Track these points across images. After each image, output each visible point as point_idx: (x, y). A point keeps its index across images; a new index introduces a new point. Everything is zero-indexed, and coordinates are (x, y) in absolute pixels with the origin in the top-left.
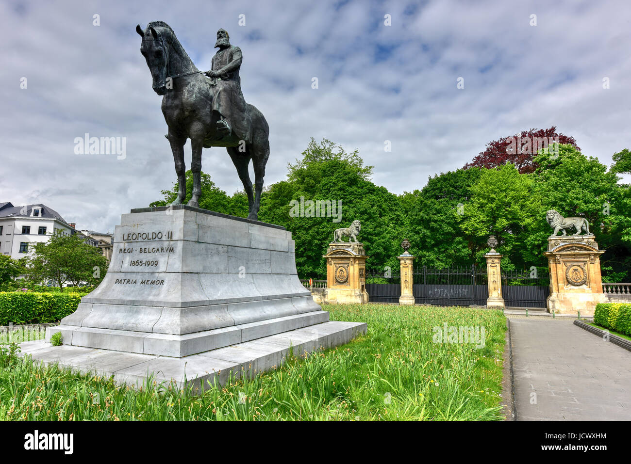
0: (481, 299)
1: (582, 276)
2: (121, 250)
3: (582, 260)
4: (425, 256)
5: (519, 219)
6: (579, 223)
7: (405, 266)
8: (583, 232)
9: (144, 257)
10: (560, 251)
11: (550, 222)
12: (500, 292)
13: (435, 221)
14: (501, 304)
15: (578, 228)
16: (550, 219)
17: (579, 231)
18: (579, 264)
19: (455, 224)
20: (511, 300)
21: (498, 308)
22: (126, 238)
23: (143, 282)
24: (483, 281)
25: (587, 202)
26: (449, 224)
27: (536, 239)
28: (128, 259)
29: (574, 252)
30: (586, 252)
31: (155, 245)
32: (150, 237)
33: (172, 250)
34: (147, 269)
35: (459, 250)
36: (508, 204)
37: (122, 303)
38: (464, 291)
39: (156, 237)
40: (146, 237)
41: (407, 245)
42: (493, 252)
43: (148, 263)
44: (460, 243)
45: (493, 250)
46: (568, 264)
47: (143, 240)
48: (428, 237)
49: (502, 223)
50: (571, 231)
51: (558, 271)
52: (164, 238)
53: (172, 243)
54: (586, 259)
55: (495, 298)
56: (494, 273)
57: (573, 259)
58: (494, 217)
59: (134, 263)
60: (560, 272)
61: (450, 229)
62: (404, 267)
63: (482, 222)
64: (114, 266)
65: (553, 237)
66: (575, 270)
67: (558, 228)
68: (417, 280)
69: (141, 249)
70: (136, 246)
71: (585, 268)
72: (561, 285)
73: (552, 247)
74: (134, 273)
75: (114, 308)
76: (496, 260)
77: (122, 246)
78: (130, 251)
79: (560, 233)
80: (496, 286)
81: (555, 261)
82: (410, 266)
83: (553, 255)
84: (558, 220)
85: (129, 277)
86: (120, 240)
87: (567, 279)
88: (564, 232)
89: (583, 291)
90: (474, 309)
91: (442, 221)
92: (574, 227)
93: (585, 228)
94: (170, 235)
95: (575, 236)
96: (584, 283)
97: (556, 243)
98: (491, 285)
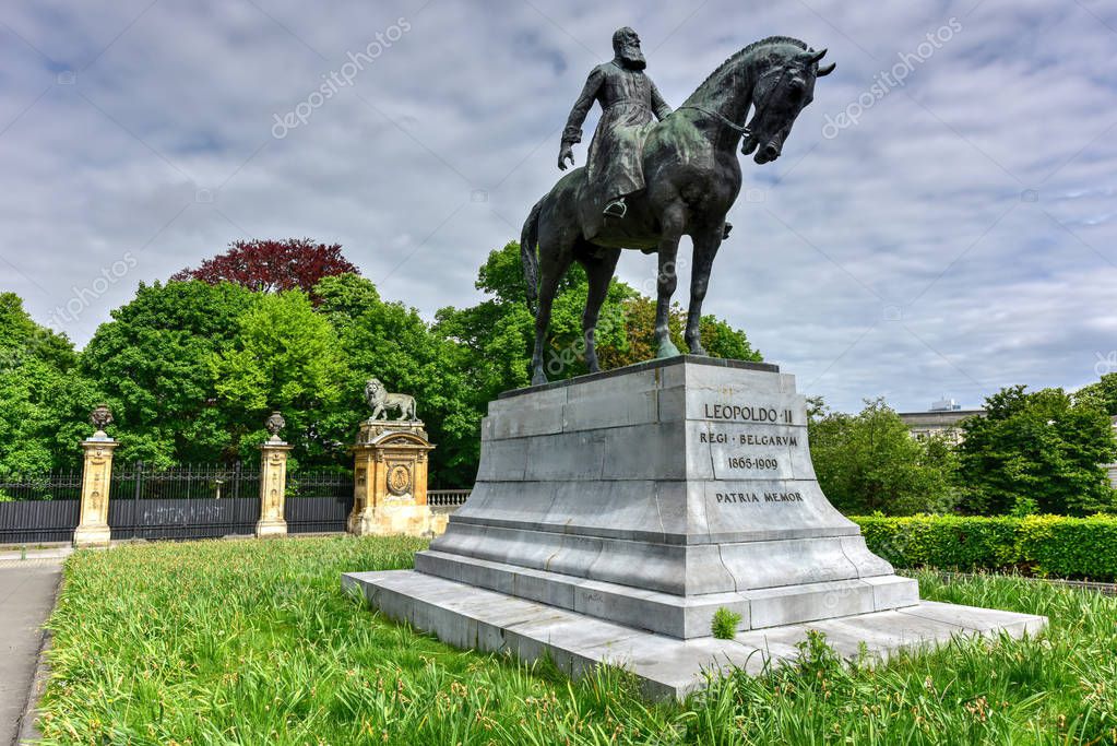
0: (248, 524)
1: (407, 481)
2: (703, 436)
3: (406, 457)
4: (131, 443)
5: (314, 387)
6: (406, 403)
7: (97, 461)
8: (409, 417)
9: (754, 452)
10: (384, 443)
11: (370, 398)
12: (281, 509)
13: (169, 375)
14: (282, 529)
15: (404, 410)
16: (372, 393)
17: (405, 416)
18: (405, 463)
19: (208, 385)
20: (297, 521)
21: (277, 536)
22: (712, 412)
23: (768, 498)
24: (253, 489)
25: (411, 372)
26: (197, 382)
27: (339, 421)
28: (721, 456)
29: (399, 446)
30: (417, 447)
31: (765, 431)
32: (756, 416)
33: (793, 442)
34: (763, 474)
35: (210, 434)
36: (304, 360)
37: (772, 538)
38: (216, 508)
39: (766, 415)
40: (747, 415)
41: (107, 417)
42: (275, 440)
43: (760, 464)
44: (212, 419)
45: (275, 437)
46: (391, 463)
47: (743, 420)
48: (147, 403)
49: (291, 390)
50: (394, 413)
51: (376, 473)
52: (780, 420)
53: (791, 429)
54: (413, 457)
55: (272, 521)
56: (275, 475)
57: (398, 457)
58: (278, 377)
59: (735, 463)
60: (381, 476)
61: (200, 393)
62: (94, 464)
63: (259, 384)
64: (696, 467)
65: (373, 420)
66: (399, 472)
67: (381, 407)
68: (118, 492)
69: (742, 437)
70: (734, 431)
71: (411, 469)
72: (379, 495)
73: (373, 437)
74: (742, 480)
75: (762, 548)
76: (281, 455)
77: (704, 428)
78: (723, 439)
79: (380, 417)
80: (276, 499)
81: (374, 458)
82: (109, 462)
83: (374, 449)
84: (381, 398)
85: (737, 489)
86: (700, 414)
87: (388, 485)
88: (385, 414)
89: (406, 503)
90: (233, 541)
91: (186, 376)
92: (399, 408)
93: (411, 411)
94: (789, 416)
95: (400, 422)
96: (407, 491)
97: (378, 431)
98: (267, 498)
